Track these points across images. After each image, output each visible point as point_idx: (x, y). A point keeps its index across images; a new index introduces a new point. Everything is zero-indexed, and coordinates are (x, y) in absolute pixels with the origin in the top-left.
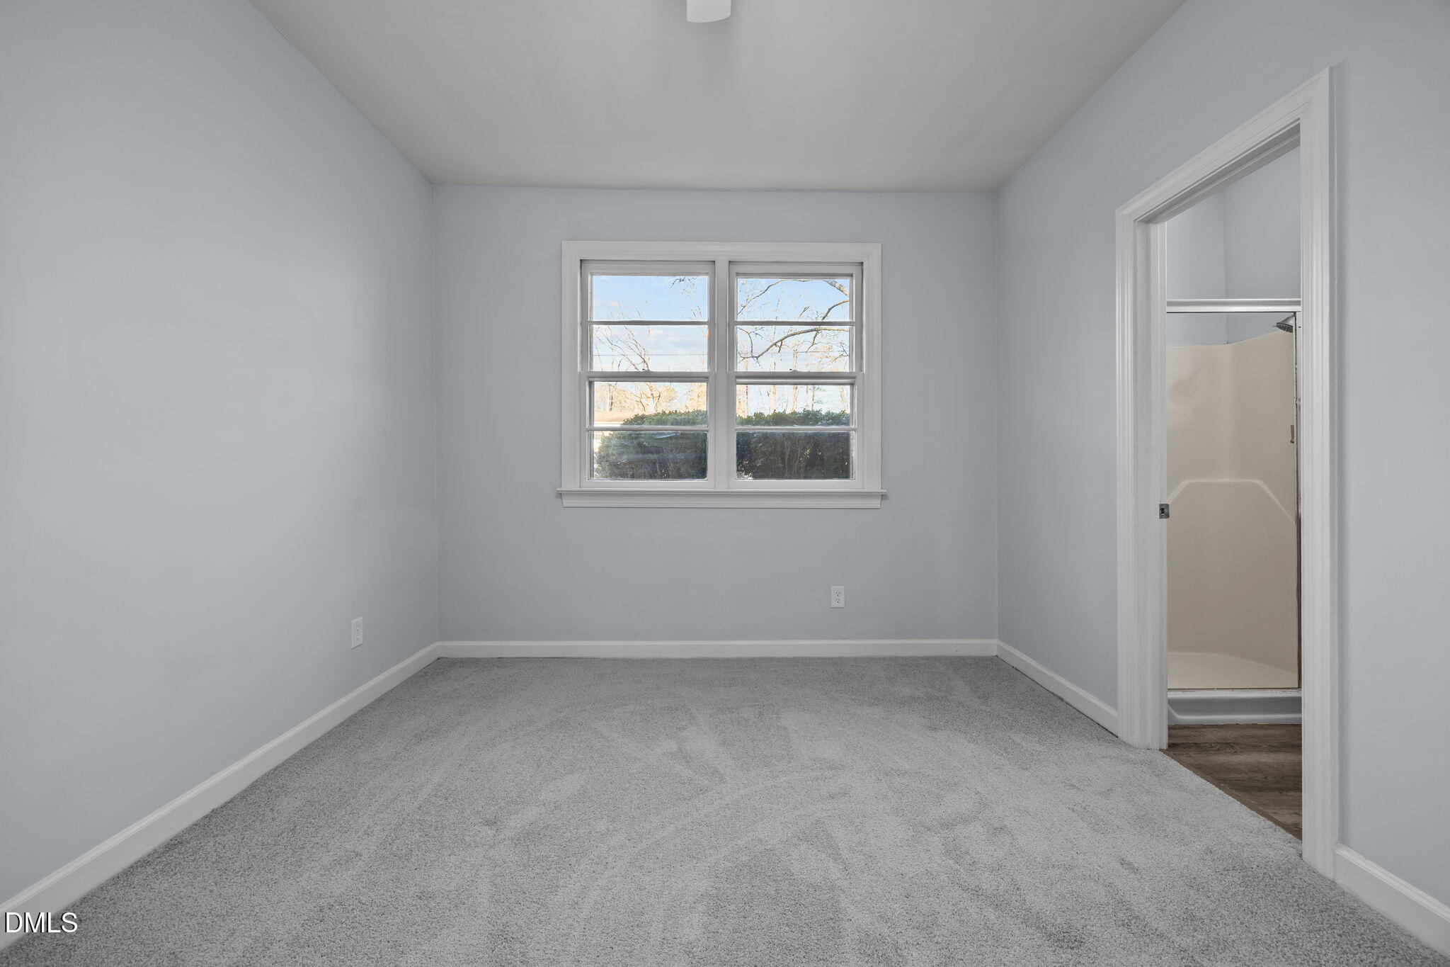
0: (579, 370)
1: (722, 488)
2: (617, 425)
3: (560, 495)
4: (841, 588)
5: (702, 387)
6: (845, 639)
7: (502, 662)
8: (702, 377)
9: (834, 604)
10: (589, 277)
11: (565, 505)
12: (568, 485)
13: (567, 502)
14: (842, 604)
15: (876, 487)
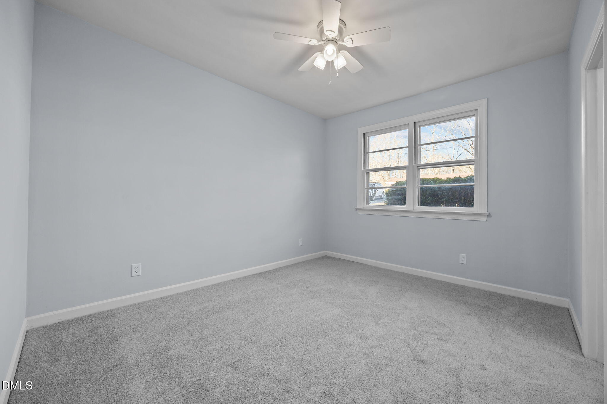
0: (363, 169)
1: (411, 209)
2: (390, 186)
3: (357, 210)
4: (465, 255)
5: (405, 171)
6: (466, 278)
7: (340, 260)
8: (404, 168)
9: (461, 262)
10: (367, 138)
11: (358, 213)
12: (359, 207)
13: (359, 212)
14: (465, 262)
15: (484, 211)
